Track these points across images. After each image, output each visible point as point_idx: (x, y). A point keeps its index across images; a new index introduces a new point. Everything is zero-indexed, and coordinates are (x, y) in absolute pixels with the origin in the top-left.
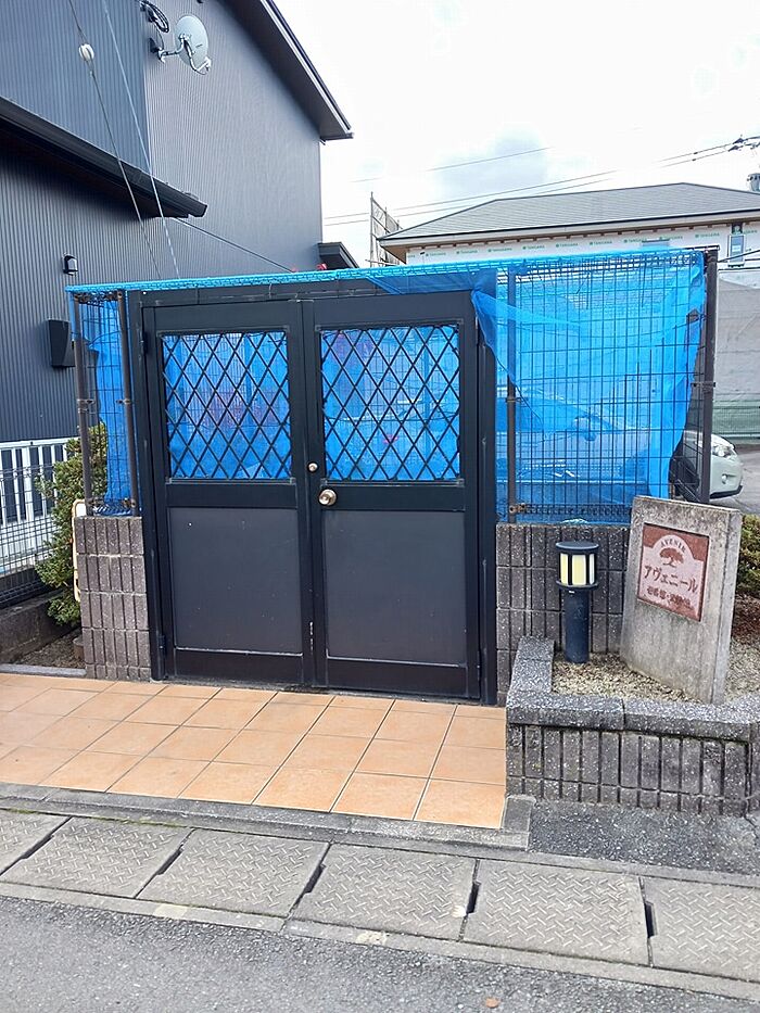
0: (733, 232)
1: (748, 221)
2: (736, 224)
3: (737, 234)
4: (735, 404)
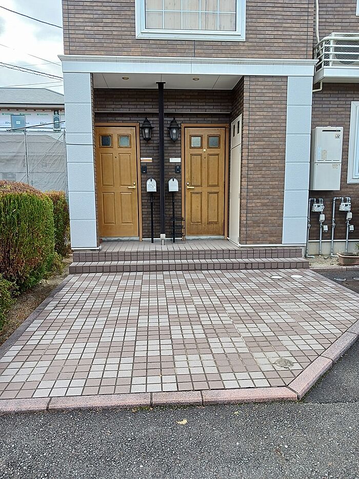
2: (56, 110)
3: (57, 115)
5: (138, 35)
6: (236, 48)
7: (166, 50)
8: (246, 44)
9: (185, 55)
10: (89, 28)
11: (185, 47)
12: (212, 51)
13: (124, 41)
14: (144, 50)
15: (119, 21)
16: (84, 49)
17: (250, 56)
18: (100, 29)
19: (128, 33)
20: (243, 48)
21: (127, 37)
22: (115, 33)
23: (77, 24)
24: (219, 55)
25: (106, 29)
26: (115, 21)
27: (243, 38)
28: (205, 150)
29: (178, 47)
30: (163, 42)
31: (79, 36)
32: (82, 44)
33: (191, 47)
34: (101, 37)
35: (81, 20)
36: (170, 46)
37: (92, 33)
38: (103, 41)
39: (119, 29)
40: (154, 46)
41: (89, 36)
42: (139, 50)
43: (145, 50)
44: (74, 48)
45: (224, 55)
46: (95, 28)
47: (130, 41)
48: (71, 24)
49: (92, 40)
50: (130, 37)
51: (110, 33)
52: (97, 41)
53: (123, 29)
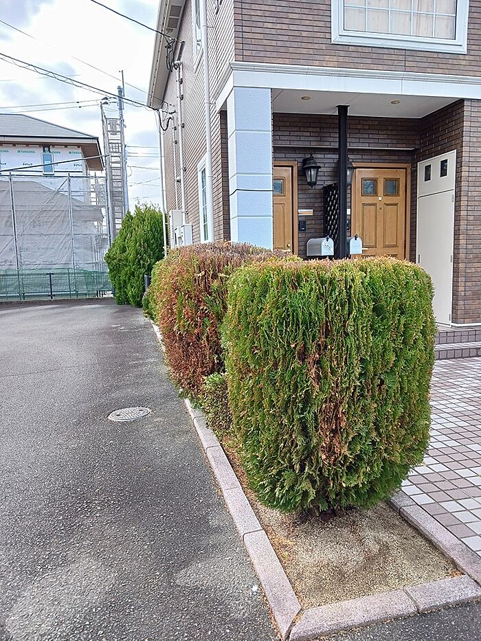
0: (44, 151)
1: (54, 145)
2: (46, 146)
3: (47, 153)
4: (34, 272)
5: (335, 38)
6: (455, 62)
7: (369, 61)
8: (467, 58)
9: (393, 68)
10: (270, 25)
11: (394, 57)
12: (426, 65)
13: (316, 46)
14: (341, 59)
15: (310, 17)
16: (262, 54)
17: (471, 73)
18: (285, 27)
19: (322, 35)
20: (463, 63)
21: (321, 41)
22: (304, 34)
23: (254, 19)
24: (435, 71)
25: (292, 27)
26: (304, 17)
27: (464, 50)
28: (380, 199)
29: (385, 57)
30: (366, 50)
31: (257, 36)
32: (260, 48)
33: (401, 58)
34: (286, 38)
35: (259, 13)
36: (374, 56)
37: (274, 32)
38: (288, 44)
39: (310, 29)
40: (355, 55)
41: (270, 37)
42: (335, 59)
43: (343, 59)
44: (248, 53)
45: (441, 71)
46: (279, 26)
47: (324, 47)
48: (246, 18)
49: (274, 43)
50: (324, 41)
51: (297, 33)
52: (279, 43)
53: (316, 29)
